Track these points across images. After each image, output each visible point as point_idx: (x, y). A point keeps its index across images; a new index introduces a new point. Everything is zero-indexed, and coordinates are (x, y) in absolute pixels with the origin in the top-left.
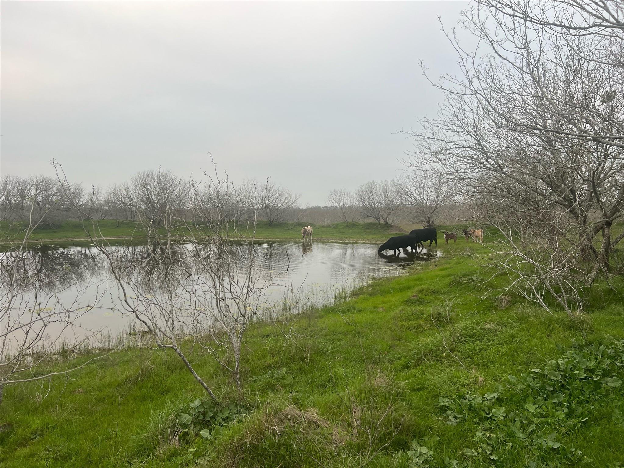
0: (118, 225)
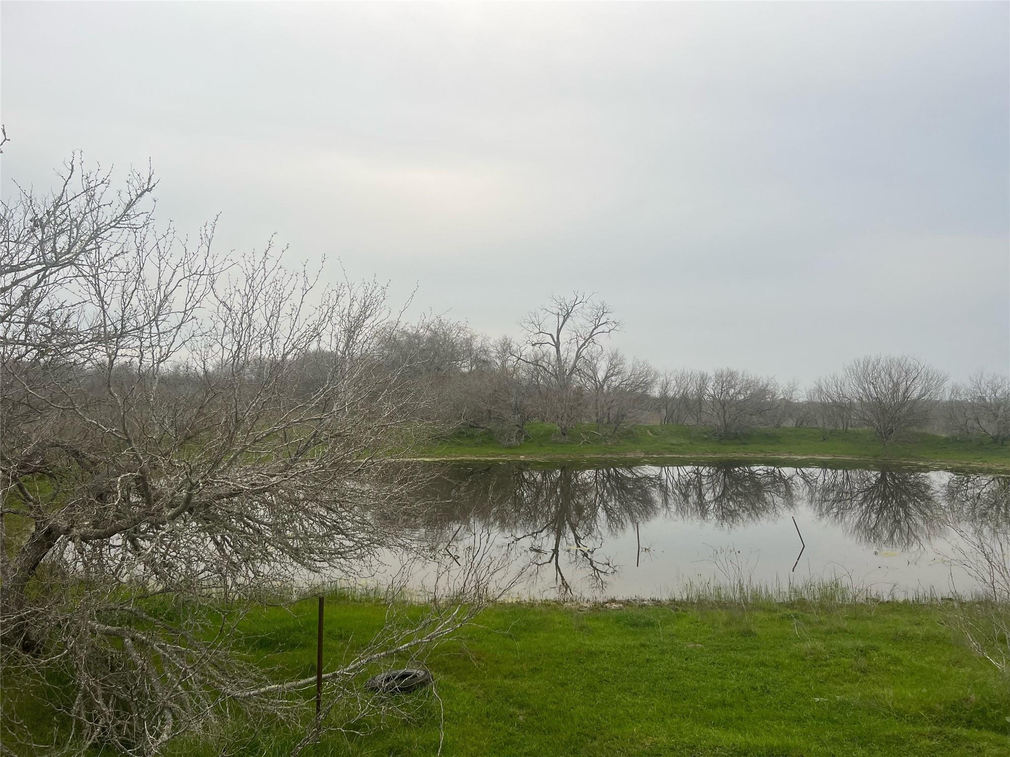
0: (826, 436)
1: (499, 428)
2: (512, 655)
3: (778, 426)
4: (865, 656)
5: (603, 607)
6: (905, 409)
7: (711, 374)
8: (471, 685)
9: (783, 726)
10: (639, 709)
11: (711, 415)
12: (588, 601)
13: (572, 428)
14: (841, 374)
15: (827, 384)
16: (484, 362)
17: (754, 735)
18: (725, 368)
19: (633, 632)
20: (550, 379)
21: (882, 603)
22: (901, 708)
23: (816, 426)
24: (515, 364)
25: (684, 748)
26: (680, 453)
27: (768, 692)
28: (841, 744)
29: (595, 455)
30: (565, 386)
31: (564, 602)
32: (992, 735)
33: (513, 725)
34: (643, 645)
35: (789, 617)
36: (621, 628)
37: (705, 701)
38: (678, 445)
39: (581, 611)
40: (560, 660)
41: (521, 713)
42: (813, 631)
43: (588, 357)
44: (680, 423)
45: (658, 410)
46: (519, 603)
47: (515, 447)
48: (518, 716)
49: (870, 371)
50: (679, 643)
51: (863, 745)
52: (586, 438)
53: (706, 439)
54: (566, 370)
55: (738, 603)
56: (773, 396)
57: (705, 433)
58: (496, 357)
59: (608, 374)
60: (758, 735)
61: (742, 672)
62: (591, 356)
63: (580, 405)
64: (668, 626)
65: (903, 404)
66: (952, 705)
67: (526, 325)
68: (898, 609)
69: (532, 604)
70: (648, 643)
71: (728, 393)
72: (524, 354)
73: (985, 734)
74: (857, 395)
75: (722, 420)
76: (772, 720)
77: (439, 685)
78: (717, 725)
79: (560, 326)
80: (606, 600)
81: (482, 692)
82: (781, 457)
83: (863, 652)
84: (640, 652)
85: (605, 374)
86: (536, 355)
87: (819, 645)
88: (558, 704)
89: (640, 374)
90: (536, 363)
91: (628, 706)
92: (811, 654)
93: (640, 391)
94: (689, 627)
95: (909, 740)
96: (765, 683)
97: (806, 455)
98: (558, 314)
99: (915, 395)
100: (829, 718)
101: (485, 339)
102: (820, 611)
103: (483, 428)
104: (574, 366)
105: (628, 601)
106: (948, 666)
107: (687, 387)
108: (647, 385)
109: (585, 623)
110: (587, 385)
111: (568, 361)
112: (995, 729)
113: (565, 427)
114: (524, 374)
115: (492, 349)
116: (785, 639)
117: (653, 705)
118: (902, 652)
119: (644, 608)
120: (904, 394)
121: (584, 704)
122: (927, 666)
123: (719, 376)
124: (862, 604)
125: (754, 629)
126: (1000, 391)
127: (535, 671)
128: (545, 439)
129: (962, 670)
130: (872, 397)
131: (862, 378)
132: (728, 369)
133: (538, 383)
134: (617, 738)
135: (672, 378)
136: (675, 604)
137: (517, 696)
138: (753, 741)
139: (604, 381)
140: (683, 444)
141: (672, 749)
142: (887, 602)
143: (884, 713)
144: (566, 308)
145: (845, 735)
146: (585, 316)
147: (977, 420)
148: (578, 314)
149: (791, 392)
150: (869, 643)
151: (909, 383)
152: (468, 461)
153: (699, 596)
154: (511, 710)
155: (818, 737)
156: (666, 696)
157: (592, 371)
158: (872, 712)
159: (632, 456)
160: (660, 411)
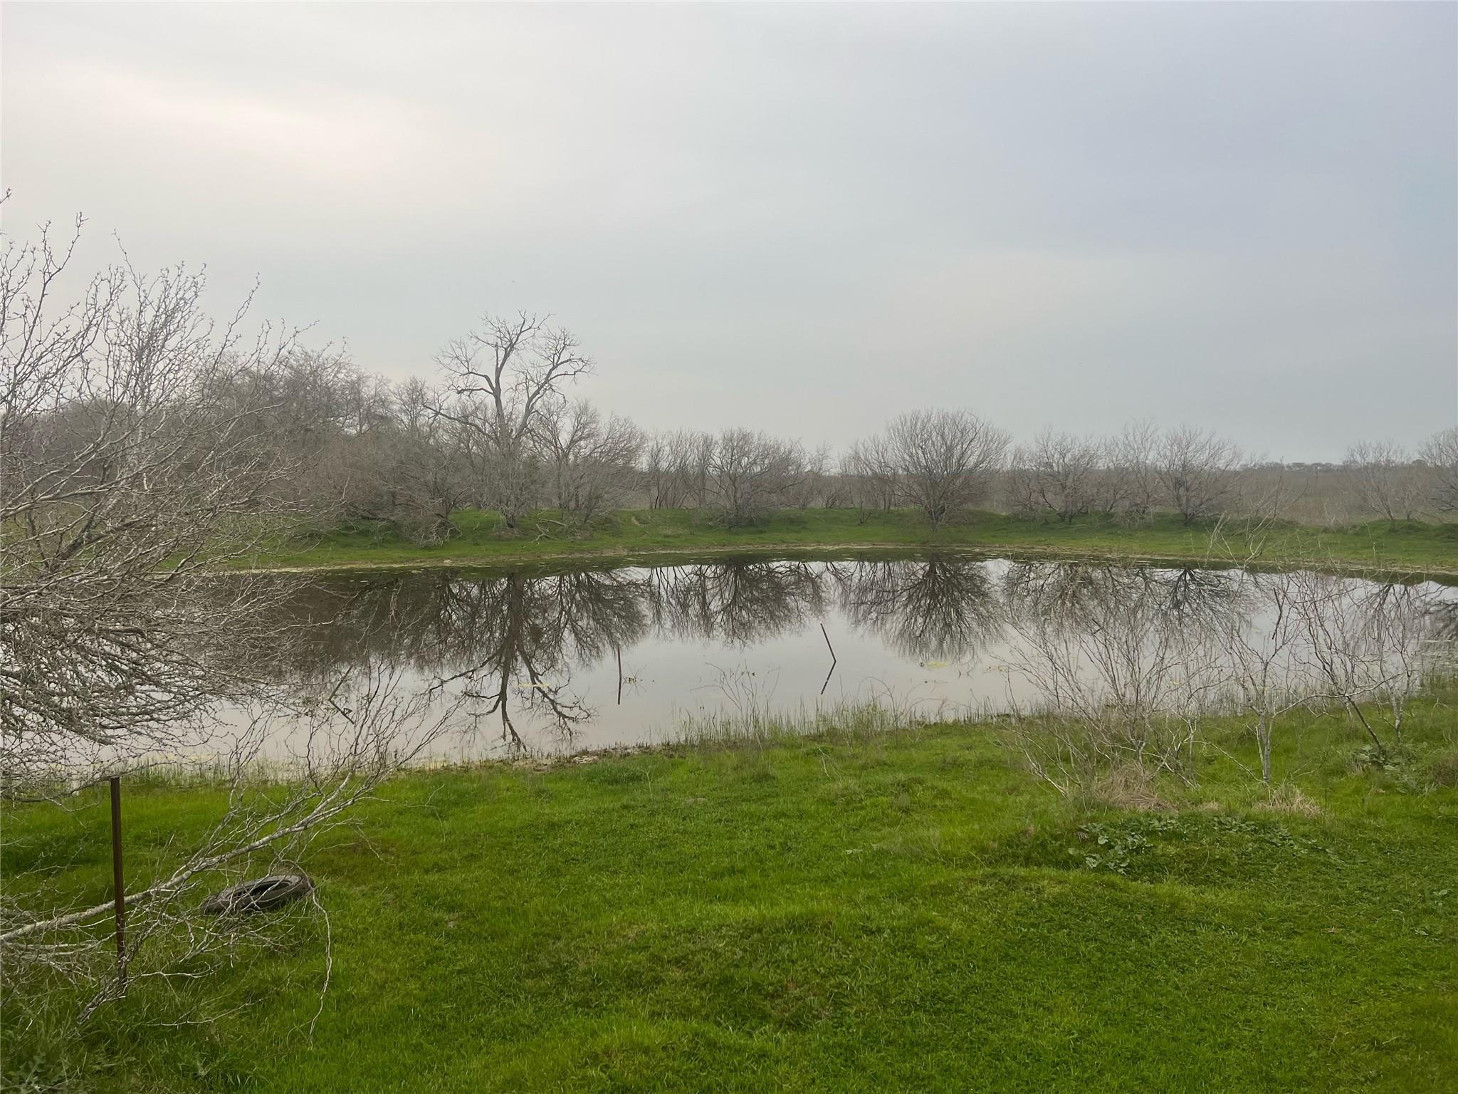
0: (863, 519)
1: (410, 520)
2: (437, 840)
3: (804, 507)
4: (908, 791)
5: (569, 762)
6: (959, 482)
7: (718, 437)
8: (374, 888)
9: (808, 889)
10: (621, 892)
11: (718, 494)
12: (549, 756)
13: (523, 517)
14: (883, 436)
15: (866, 450)
16: (382, 418)
17: (771, 906)
18: (735, 428)
19: (612, 791)
20: (487, 445)
21: (927, 727)
22: (949, 851)
23: (852, 506)
24: (431, 421)
25: (680, 934)
26: (676, 547)
27: (790, 849)
28: (878, 903)
29: (558, 554)
30: (511, 455)
31: (514, 760)
32: (1052, 872)
33: (439, 935)
34: (625, 807)
35: (816, 753)
36: (596, 788)
37: (709, 870)
38: (674, 537)
39: (538, 771)
40: (508, 839)
41: (451, 918)
42: (846, 768)
43: (544, 412)
44: (676, 506)
45: (647, 488)
46: (447, 769)
47: (434, 548)
48: (446, 922)
49: (918, 431)
50: (675, 799)
51: (903, 901)
52: (545, 531)
53: (711, 527)
54: (512, 430)
55: (752, 741)
56: (798, 468)
57: (711, 520)
58: (401, 411)
59: (575, 438)
60: (777, 904)
61: (756, 827)
62: (549, 410)
63: (533, 482)
64: (659, 779)
65: (957, 475)
66: (1008, 841)
67: (447, 361)
68: (948, 731)
69: (466, 769)
70: (632, 803)
71: (739, 463)
72: (445, 406)
73: (1046, 871)
74: (902, 463)
75: (732, 500)
76: (794, 884)
77: (322, 894)
78: (724, 899)
79: (500, 363)
80: (574, 753)
81: (391, 895)
82: (808, 548)
83: (905, 787)
84: (621, 817)
85: (570, 437)
86: (464, 409)
87: (852, 782)
88: (505, 898)
89: (620, 437)
90: (464, 419)
91: (605, 889)
92: (843, 796)
93: (620, 462)
94: (688, 777)
95: (958, 888)
96: (786, 839)
97: (838, 545)
98: (496, 346)
99: (971, 462)
100: (863, 872)
101: (382, 382)
102: (854, 742)
103: (383, 519)
104: (524, 425)
105: (605, 750)
106: (1003, 794)
107: (685, 455)
108: (631, 453)
109: (544, 786)
110: (544, 453)
111: (514, 417)
112: (1057, 864)
113: (513, 516)
114: (446, 437)
115: (393, 399)
116: (811, 780)
117: (639, 883)
118: (951, 783)
119: (627, 758)
120: (959, 461)
121: (543, 894)
122: (980, 797)
123: (728, 440)
124: (904, 730)
125: (773, 771)
126: (1069, 456)
127: (471, 858)
128: (482, 534)
129: (1019, 799)
130: (920, 465)
131: (908, 440)
132: (740, 429)
133: (469, 451)
134: (590, 933)
135: (665, 443)
136: (670, 750)
137: (446, 895)
138: (768, 912)
139: (569, 447)
140: (681, 534)
141: (665, 937)
142: (935, 724)
143: (929, 859)
144: (508, 336)
145: (881, 892)
146: (537, 350)
147: (1042, 492)
148: (527, 346)
149: (821, 461)
150: (912, 775)
151: (965, 446)
152: (361, 570)
153: (701, 736)
154: (436, 915)
155: (851, 897)
156: (657, 871)
157: (551, 432)
158: (916, 858)
159: (612, 554)
160: (649, 490)
